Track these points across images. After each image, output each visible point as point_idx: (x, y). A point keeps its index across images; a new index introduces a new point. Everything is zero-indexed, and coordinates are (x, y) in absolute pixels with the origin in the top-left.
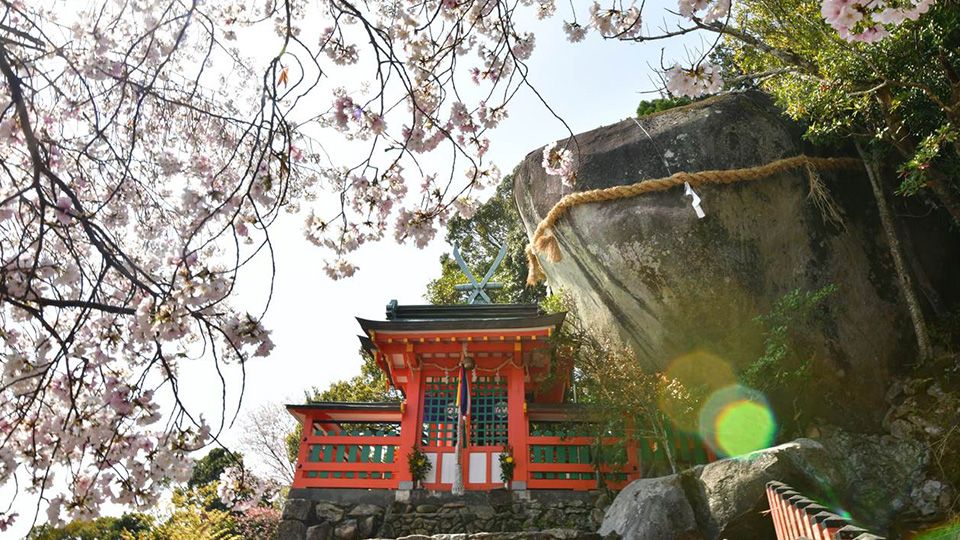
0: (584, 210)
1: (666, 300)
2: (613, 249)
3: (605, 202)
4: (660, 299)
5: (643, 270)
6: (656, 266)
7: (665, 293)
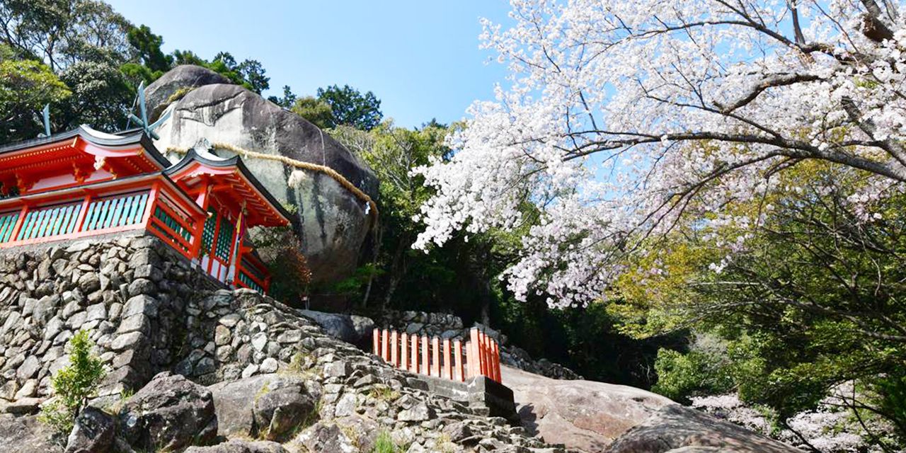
0: (333, 181)
1: (336, 242)
2: (336, 208)
3: (342, 185)
4: (334, 240)
5: (341, 225)
6: (346, 227)
7: (339, 239)
